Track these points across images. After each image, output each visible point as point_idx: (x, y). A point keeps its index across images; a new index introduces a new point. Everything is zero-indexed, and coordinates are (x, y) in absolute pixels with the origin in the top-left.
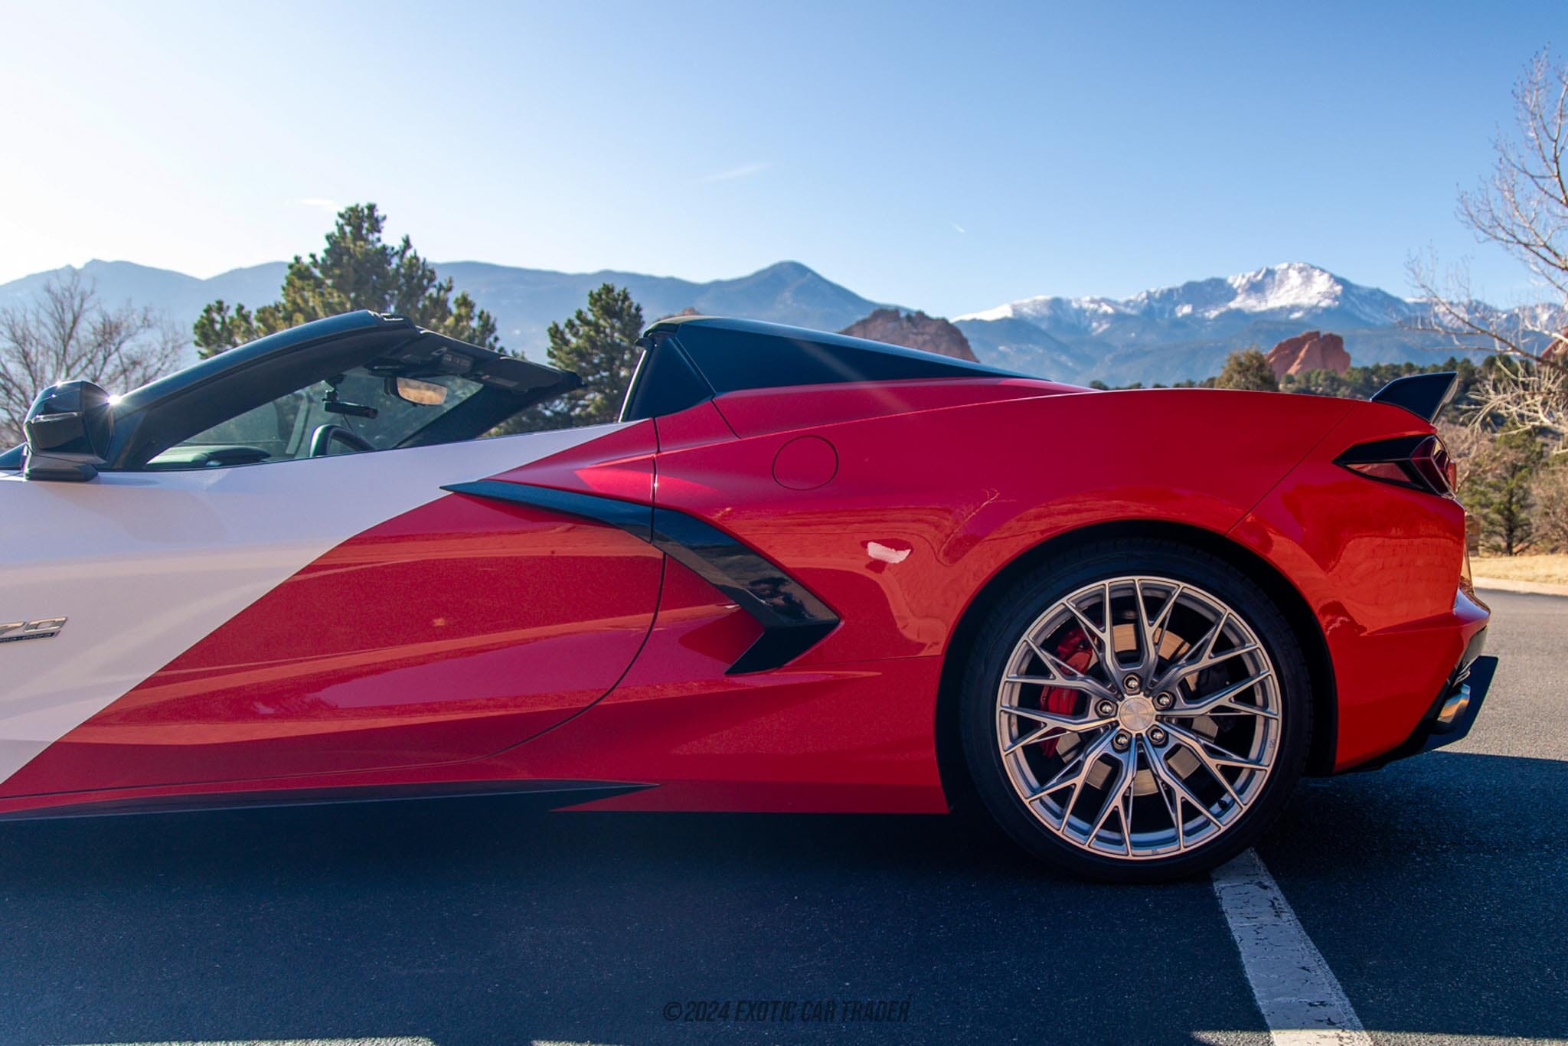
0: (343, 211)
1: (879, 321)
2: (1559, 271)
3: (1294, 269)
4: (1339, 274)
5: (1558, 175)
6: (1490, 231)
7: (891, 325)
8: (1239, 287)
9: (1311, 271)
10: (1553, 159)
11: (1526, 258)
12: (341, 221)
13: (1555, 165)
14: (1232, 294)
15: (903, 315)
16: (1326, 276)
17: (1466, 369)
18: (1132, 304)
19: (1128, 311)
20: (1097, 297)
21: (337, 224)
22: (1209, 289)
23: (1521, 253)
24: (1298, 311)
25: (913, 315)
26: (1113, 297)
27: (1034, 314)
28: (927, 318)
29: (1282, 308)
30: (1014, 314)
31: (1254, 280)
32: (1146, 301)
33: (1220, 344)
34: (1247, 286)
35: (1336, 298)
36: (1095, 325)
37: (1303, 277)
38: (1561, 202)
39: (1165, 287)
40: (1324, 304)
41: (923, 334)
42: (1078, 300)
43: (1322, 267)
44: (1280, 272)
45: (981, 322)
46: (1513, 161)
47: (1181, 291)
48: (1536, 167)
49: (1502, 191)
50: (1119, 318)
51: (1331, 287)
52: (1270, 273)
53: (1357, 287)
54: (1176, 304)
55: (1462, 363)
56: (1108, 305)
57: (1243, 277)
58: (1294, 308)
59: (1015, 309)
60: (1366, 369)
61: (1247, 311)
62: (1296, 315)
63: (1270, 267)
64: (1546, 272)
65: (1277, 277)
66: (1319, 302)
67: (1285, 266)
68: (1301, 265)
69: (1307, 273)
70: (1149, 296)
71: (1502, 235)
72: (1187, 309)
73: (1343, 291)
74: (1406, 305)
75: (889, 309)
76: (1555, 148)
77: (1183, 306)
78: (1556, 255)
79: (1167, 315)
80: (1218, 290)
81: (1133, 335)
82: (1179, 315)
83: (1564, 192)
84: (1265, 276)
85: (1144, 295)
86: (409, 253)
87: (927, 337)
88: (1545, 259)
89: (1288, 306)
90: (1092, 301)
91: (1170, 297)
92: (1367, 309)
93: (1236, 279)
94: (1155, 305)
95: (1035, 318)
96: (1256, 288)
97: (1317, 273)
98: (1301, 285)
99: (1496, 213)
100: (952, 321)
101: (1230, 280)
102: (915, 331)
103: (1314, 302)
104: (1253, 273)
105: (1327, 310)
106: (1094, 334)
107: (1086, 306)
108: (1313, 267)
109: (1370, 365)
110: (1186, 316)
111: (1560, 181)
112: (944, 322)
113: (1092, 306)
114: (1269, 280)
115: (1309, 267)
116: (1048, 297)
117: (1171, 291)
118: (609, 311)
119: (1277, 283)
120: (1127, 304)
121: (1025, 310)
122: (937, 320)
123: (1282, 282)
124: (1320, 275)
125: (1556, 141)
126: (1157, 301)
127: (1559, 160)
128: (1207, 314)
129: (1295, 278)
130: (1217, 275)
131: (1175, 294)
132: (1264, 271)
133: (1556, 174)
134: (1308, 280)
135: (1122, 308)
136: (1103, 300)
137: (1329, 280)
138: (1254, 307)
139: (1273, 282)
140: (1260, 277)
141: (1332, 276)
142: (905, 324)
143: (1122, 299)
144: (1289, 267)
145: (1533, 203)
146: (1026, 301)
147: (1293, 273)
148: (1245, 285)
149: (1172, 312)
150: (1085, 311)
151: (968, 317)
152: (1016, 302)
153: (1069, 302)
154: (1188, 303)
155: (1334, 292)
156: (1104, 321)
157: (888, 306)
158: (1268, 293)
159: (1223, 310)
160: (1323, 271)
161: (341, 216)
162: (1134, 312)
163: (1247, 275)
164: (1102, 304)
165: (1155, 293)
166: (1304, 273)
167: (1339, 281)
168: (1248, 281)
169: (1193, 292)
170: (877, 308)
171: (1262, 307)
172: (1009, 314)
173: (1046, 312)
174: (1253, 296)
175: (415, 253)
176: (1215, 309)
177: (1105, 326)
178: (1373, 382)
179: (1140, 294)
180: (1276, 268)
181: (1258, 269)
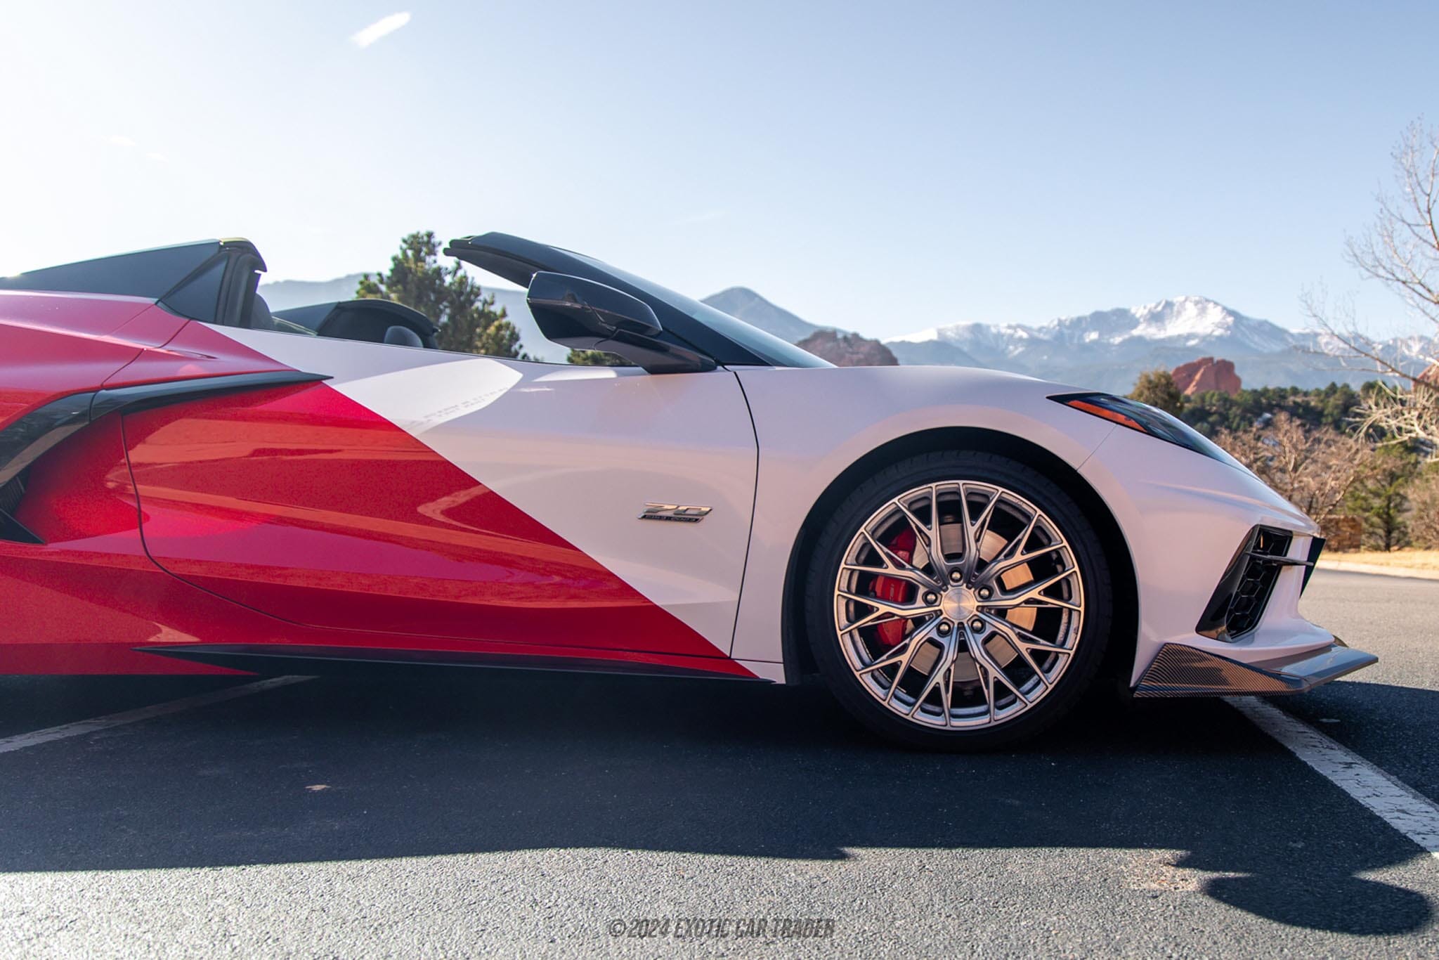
1: (819, 341)
2: (1432, 304)
3: (1191, 301)
4: (1231, 307)
5: (1431, 224)
6: (1373, 269)
7: (829, 345)
8: (1141, 316)
9: (1206, 304)
10: (1426, 209)
11: (1403, 293)
13: (1428, 215)
14: (1135, 323)
15: (840, 336)
16: (1219, 308)
17: (1345, 393)
18: (1045, 330)
19: (1041, 336)
20: (1013, 323)
22: (1115, 318)
23: (1399, 288)
24: (1193, 339)
25: (849, 336)
26: (1027, 323)
27: (957, 337)
28: (862, 340)
29: (1179, 336)
30: (939, 337)
31: (1155, 311)
32: (1057, 328)
33: (1123, 367)
34: (1148, 317)
35: (1228, 328)
36: (1011, 347)
37: (1198, 309)
38: (1434, 247)
39: (1075, 315)
40: (1218, 332)
41: (857, 353)
42: (996, 326)
43: (1215, 301)
44: (1177, 304)
45: (910, 343)
46: (1392, 211)
47: (1089, 320)
48: (1411, 215)
49: (1382, 236)
50: (1033, 342)
51: (1224, 318)
52: (1169, 305)
53: (1247, 319)
54: (1085, 330)
55: (1342, 388)
56: (1023, 331)
57: (1145, 307)
58: (1190, 336)
59: (940, 333)
60: (1255, 391)
61: (1148, 338)
62: (1192, 343)
63: (1170, 300)
64: (1421, 305)
65: (1175, 309)
66: (1213, 331)
67: (1182, 298)
68: (1196, 299)
69: (1202, 304)
70: (1060, 323)
71: (1381, 272)
72: (1094, 336)
73: (1235, 322)
74: (1292, 335)
75: (827, 331)
76: (1428, 201)
77: (1090, 332)
78: (1429, 291)
79: (1075, 341)
80: (1122, 318)
81: (1045, 357)
82: (1087, 340)
83: (1436, 238)
84: (1164, 308)
85: (1056, 322)
87: (861, 356)
88: (1420, 295)
89: (1185, 335)
90: (1009, 327)
91: (1079, 324)
92: (1256, 338)
93: (1138, 309)
94: (1066, 331)
95: (957, 340)
96: (1156, 318)
97: (1211, 305)
98: (1197, 316)
99: (1378, 254)
100: (884, 342)
101: (1133, 311)
102: (850, 350)
103: (1208, 331)
104: (1153, 305)
105: (1220, 338)
106: (1010, 356)
107: (1003, 331)
108: (1207, 301)
109: (1259, 387)
110: (1093, 342)
111: (1433, 229)
112: (877, 343)
113: (1010, 331)
114: (1168, 311)
115: (1203, 301)
116: (970, 322)
117: (1080, 320)
119: (1175, 313)
120: (1040, 330)
121: (949, 333)
122: (871, 341)
123: (1179, 313)
124: (1214, 308)
125: (1429, 195)
126: (1068, 328)
127: (1432, 211)
128: (1112, 340)
129: (1191, 309)
130: (1122, 306)
131: (1084, 322)
132: (1163, 303)
133: (1429, 223)
134: (1203, 311)
135: (1036, 334)
136: (1019, 326)
137: (1222, 312)
138: (1154, 335)
139: (1172, 312)
140: (1160, 308)
141: (1224, 308)
142: (842, 345)
143: (1036, 326)
144: (1186, 300)
145: (1410, 247)
146: (950, 325)
147: (1189, 305)
148: (1146, 316)
149: (1081, 337)
150: (1003, 336)
151: (897, 339)
152: (941, 326)
153: (988, 327)
154: (1095, 330)
155: (1227, 323)
156: (1020, 345)
157: (827, 328)
158: (1167, 322)
159: (1126, 336)
160: (1216, 304)
162: (1046, 337)
163: (1149, 307)
164: (1018, 330)
165: (1066, 320)
166: (1200, 306)
167: (1231, 313)
168: (1150, 311)
169: (1099, 320)
170: (816, 330)
171: (1161, 335)
172: (934, 337)
173: (968, 335)
174: (1154, 325)
176: (1119, 336)
177: (1020, 349)
178: (1262, 403)
179: (1052, 321)
180: (1175, 300)
181: (1158, 301)
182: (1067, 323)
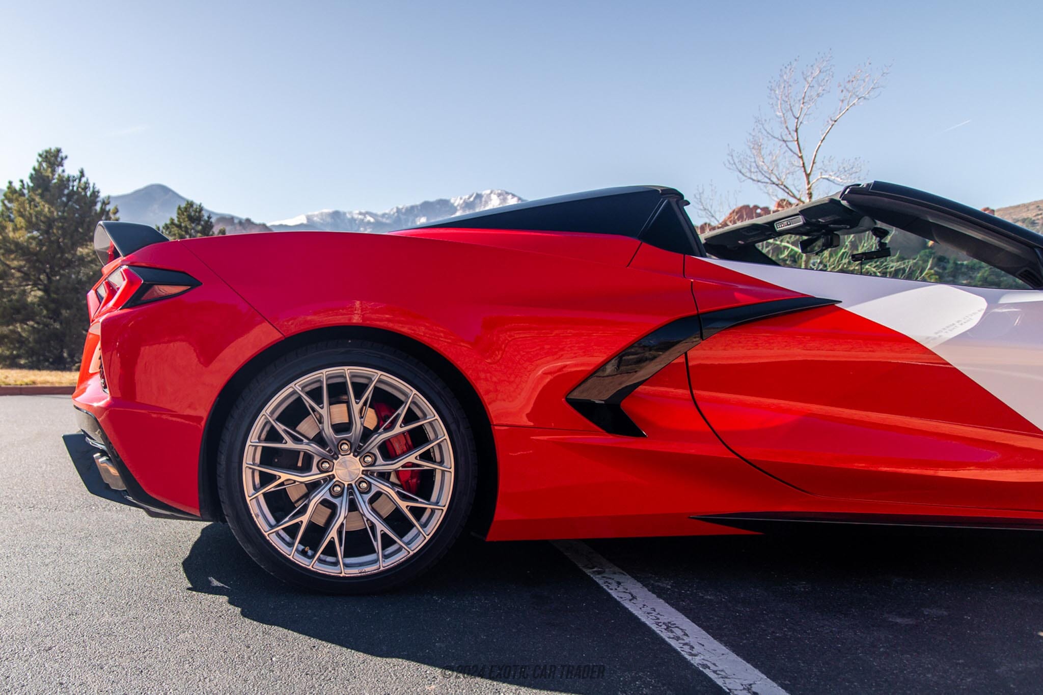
0: (41, 152)
1: (221, 224)
3: (495, 194)
5: (797, 140)
7: (231, 227)
8: (458, 205)
9: (506, 195)
10: (795, 129)
12: (40, 159)
13: (796, 134)
14: (453, 210)
15: (236, 221)
16: (516, 198)
18: (387, 216)
19: (384, 220)
20: (363, 211)
21: (38, 161)
22: (439, 206)
25: (243, 221)
26: (374, 211)
27: (322, 220)
28: (253, 223)
30: (308, 222)
31: (468, 201)
32: (396, 214)
34: (463, 206)
36: (361, 227)
37: (500, 199)
39: (409, 204)
42: (350, 213)
43: (513, 193)
44: (485, 196)
45: (287, 226)
46: (768, 130)
47: (419, 208)
50: (379, 224)
52: (479, 196)
54: (416, 216)
56: (371, 216)
57: (461, 199)
59: (308, 218)
63: (479, 192)
65: (483, 199)
67: (488, 192)
68: (499, 191)
70: (398, 210)
72: (424, 219)
75: (227, 217)
76: (797, 122)
77: (421, 217)
79: (410, 222)
80: (444, 206)
82: (418, 222)
84: (475, 198)
85: (395, 210)
86: (84, 180)
90: (360, 214)
91: (412, 211)
93: (456, 200)
94: (402, 216)
95: (322, 224)
96: (470, 204)
97: (510, 197)
101: (452, 201)
104: (467, 197)
107: (356, 216)
108: (508, 193)
111: (798, 144)
112: (264, 226)
113: (360, 217)
114: (478, 201)
115: (504, 193)
116: (330, 210)
117: (413, 208)
118: (191, 219)
119: (483, 203)
120: (384, 215)
121: (315, 219)
122: (260, 225)
123: (487, 200)
124: (512, 198)
125: (798, 118)
126: (405, 214)
127: (799, 131)
129: (495, 200)
130: (444, 197)
131: (416, 210)
132: (474, 195)
133: (796, 139)
134: (503, 202)
135: (380, 219)
136: (367, 213)
137: (517, 200)
139: (481, 201)
140: (472, 199)
141: (519, 198)
142: (238, 227)
143: (380, 212)
144: (491, 193)
146: (316, 213)
147: (493, 198)
148: (462, 204)
149: (414, 221)
150: (355, 220)
151: (277, 223)
152: (310, 213)
153: (345, 214)
154: (424, 216)
156: (368, 227)
157: (225, 215)
160: (513, 196)
161: (40, 155)
162: (388, 221)
163: (464, 198)
164: (367, 215)
165: (402, 209)
166: (502, 197)
167: (521, 200)
168: (464, 202)
169: (427, 207)
170: (218, 217)
172: (305, 221)
173: (329, 219)
174: (468, 208)
175: (87, 180)
179: (392, 209)
180: (483, 193)
181: (471, 194)
182: (404, 210)
